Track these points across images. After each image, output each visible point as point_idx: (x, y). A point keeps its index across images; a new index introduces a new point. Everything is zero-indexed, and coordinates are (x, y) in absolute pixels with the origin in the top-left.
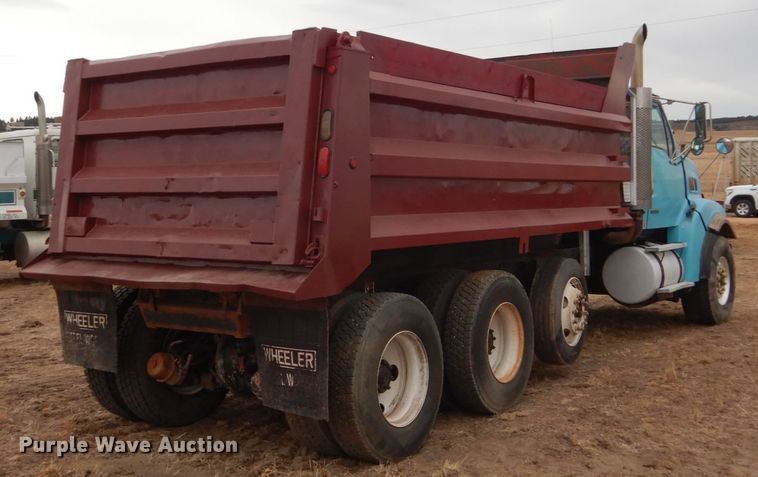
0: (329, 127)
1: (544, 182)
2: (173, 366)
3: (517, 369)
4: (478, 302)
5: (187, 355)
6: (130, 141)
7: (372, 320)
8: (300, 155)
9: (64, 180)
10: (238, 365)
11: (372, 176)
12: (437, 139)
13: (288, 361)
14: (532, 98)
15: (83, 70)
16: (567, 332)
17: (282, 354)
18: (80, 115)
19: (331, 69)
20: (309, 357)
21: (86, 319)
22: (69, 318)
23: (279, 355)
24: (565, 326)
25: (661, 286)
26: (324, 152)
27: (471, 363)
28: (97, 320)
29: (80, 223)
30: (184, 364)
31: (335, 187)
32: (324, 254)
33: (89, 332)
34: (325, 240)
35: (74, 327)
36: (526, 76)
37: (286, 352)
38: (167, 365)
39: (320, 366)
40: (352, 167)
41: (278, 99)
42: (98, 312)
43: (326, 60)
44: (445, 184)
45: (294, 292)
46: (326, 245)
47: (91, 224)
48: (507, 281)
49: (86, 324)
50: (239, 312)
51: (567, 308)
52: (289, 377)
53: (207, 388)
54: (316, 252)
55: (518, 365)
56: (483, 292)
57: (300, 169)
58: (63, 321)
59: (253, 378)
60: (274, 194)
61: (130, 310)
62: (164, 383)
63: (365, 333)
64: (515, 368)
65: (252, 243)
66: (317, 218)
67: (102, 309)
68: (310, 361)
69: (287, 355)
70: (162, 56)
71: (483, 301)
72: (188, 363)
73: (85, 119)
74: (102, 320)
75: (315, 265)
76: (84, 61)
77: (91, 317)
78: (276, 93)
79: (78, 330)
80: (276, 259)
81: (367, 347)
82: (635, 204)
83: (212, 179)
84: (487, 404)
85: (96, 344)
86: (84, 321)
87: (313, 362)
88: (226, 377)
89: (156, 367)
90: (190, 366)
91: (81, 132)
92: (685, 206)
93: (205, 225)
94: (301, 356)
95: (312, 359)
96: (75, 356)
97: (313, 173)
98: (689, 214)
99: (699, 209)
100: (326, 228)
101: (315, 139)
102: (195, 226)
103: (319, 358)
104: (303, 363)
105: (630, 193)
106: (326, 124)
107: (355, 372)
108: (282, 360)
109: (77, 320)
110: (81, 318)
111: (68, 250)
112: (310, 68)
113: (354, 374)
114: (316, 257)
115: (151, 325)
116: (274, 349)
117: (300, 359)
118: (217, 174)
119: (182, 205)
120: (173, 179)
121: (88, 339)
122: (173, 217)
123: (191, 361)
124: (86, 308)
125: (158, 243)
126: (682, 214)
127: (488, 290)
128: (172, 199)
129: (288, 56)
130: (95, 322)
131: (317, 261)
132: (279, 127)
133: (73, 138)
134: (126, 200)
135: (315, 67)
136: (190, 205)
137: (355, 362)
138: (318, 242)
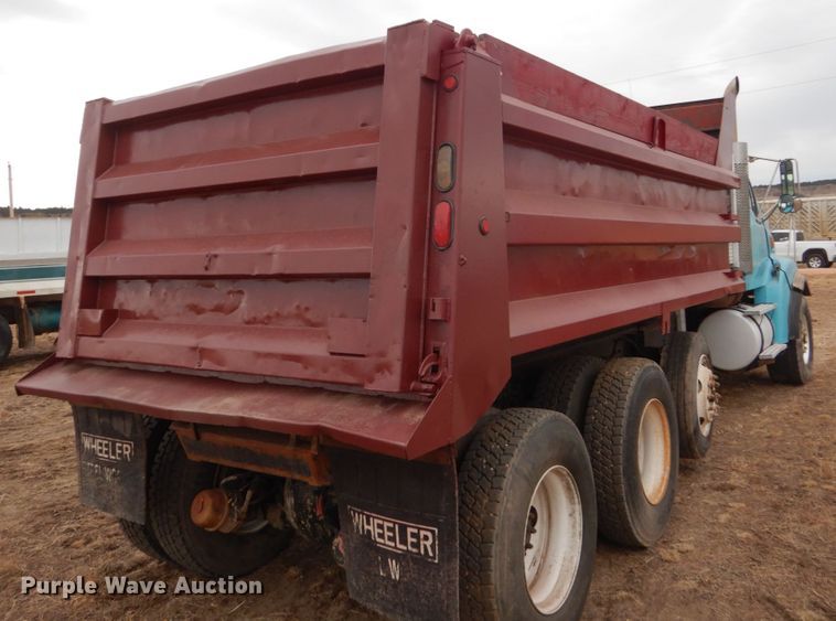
0: (449, 169)
1: (672, 245)
2: (226, 509)
3: (665, 483)
4: (627, 404)
5: (244, 494)
6: (162, 205)
7: (514, 460)
8: (406, 216)
9: (78, 258)
10: (314, 506)
11: (509, 245)
12: (573, 193)
13: (390, 539)
14: (662, 146)
15: (103, 112)
16: (702, 420)
17: (380, 526)
18: (99, 172)
19: (449, 84)
20: (426, 538)
21: (107, 446)
22: (87, 443)
23: (377, 527)
24: (700, 414)
25: (762, 351)
26: (442, 210)
27: (623, 488)
28: (120, 448)
29: (96, 316)
30: (240, 504)
31: (462, 263)
32: (447, 372)
33: (110, 465)
34: (448, 348)
35: (92, 455)
36: (658, 118)
37: (386, 524)
38: (217, 510)
39: (446, 556)
40: (483, 233)
41: (368, 133)
42: (123, 438)
43: (441, 71)
44: (582, 252)
45: (404, 444)
46: (450, 360)
47: (112, 318)
48: (653, 371)
49: (107, 453)
50: (314, 449)
51: (701, 393)
52: (393, 564)
53: (275, 525)
54: (435, 370)
55: (667, 476)
56: (630, 391)
57: (406, 236)
58: (80, 445)
59: (336, 540)
60: (366, 276)
61: (166, 437)
62: (217, 531)
63: (506, 483)
64: (663, 478)
65: (332, 354)
66: (436, 315)
67: (127, 435)
68: (429, 543)
69: (389, 529)
70: (202, 85)
71: (632, 402)
72: (246, 504)
73: (108, 176)
74: (127, 449)
75: (434, 392)
76: (106, 102)
77: (114, 444)
78: (363, 125)
79: (98, 461)
80: (371, 380)
81: (509, 506)
82: (738, 266)
83: (270, 254)
84: (642, 538)
85: (120, 483)
86: (105, 449)
87: (433, 546)
88: (298, 522)
89: (203, 512)
90: (249, 506)
91: (101, 195)
92: (769, 265)
93: (262, 322)
94: (413, 535)
95: (430, 541)
96: (92, 496)
97: (426, 244)
98: (775, 273)
99: (783, 267)
100: (449, 329)
101: (427, 190)
102: (248, 323)
103: (444, 541)
104: (416, 545)
105: (734, 254)
106: (444, 166)
107: (495, 549)
108: (382, 536)
109: (96, 447)
110: (101, 444)
111: (81, 353)
112: (419, 79)
113: (493, 554)
114: (436, 379)
115: (193, 457)
116: (368, 517)
117: (410, 539)
118: (279, 248)
119: (229, 293)
120: (216, 256)
121: (109, 472)
122: (218, 309)
123: (251, 500)
124: (107, 432)
125: (194, 349)
126: (767, 274)
127: (636, 387)
128: (217, 284)
129: (383, 66)
130: (118, 451)
131: (438, 385)
132: (369, 174)
133: (89, 203)
134: (157, 284)
135: (425, 79)
136: (241, 292)
137: (495, 532)
138: (437, 352)
